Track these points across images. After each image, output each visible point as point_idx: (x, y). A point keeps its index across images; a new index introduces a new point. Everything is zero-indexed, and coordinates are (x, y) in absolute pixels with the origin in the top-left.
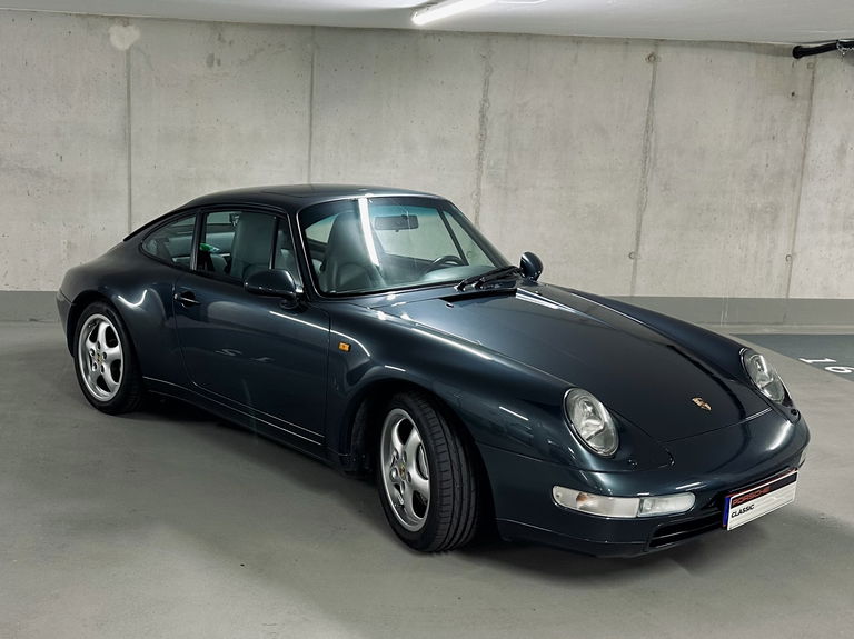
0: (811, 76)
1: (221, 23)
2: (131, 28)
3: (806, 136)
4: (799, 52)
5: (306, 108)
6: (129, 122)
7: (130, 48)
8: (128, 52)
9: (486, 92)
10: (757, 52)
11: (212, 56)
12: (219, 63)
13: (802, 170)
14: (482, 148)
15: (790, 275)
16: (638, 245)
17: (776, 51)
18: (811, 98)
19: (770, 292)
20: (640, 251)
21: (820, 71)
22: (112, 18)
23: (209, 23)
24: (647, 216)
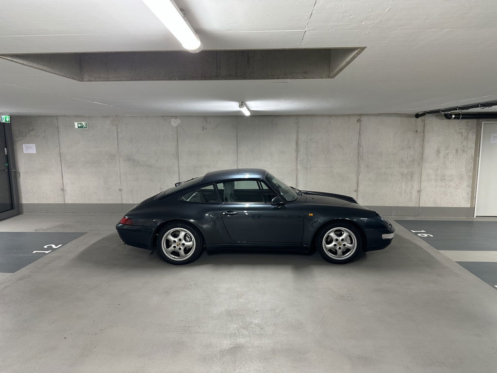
0: (423, 124)
1: (206, 116)
2: (178, 119)
3: (423, 147)
4: (417, 116)
5: (235, 142)
6: (178, 149)
7: (178, 125)
8: (177, 127)
9: (297, 135)
10: (401, 117)
11: (204, 127)
12: (206, 129)
13: (422, 159)
14: (297, 154)
15: (420, 198)
16: (358, 187)
17: (409, 116)
18: (424, 132)
19: (412, 204)
20: (359, 189)
21: (426, 122)
22: (172, 116)
23: (202, 116)
24: (361, 176)
